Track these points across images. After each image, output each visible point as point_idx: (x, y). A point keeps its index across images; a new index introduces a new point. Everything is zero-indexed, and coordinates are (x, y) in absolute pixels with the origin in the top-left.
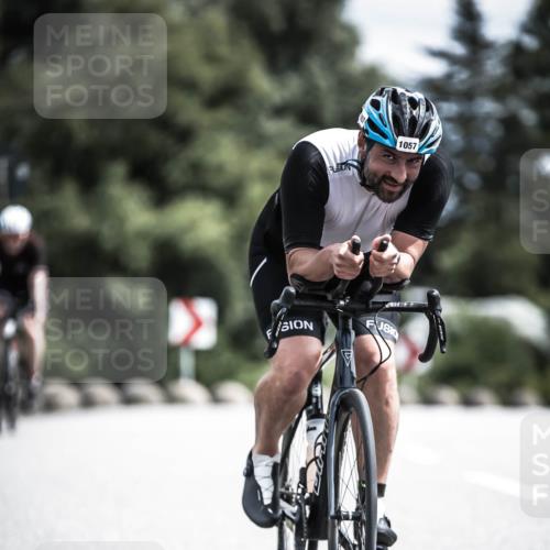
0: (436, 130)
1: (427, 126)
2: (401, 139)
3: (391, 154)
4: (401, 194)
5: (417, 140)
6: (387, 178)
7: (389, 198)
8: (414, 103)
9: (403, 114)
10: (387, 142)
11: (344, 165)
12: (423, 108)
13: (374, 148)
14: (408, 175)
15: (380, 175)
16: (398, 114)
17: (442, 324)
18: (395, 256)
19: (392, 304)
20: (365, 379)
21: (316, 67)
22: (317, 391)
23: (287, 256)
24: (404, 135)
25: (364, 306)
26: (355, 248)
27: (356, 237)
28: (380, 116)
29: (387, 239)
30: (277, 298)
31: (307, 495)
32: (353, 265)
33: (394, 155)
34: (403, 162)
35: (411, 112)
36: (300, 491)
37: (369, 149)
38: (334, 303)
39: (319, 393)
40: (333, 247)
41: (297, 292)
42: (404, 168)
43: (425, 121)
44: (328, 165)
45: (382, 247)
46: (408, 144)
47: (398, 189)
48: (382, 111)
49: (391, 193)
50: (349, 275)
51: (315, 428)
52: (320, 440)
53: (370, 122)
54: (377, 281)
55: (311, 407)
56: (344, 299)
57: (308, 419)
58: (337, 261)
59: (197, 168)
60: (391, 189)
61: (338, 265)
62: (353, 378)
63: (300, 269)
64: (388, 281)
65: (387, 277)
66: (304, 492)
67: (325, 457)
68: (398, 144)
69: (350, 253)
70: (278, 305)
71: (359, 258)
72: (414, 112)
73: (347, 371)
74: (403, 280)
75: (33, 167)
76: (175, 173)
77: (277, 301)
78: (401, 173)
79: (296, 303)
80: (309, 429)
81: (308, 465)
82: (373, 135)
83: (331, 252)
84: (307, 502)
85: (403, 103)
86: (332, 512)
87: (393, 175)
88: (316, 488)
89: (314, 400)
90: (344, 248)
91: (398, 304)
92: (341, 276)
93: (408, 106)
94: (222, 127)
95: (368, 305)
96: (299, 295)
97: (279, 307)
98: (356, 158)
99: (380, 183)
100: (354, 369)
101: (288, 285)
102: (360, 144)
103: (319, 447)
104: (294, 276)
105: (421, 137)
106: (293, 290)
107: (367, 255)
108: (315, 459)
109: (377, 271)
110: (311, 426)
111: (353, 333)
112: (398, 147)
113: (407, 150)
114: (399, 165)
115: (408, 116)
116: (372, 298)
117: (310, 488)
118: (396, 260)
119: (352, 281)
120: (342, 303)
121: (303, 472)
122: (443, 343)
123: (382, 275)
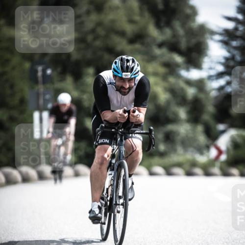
1: (133, 68)
2: (124, 74)
4: (128, 92)
5: (129, 73)
6: (122, 87)
7: (124, 94)
8: (128, 61)
10: (120, 75)
12: (131, 62)
16: (122, 65)
17: (154, 139)
18: (138, 115)
19: (137, 132)
20: (127, 157)
22: (113, 161)
23: (101, 114)
24: (125, 72)
25: (127, 132)
26: (125, 112)
27: (125, 108)
28: (117, 66)
29: (135, 109)
32: (124, 117)
34: (127, 81)
36: (106, 196)
40: (118, 111)
41: (105, 126)
45: (134, 112)
47: (127, 90)
48: (117, 64)
49: (125, 92)
50: (123, 121)
51: (111, 174)
52: (112, 178)
53: (114, 69)
54: (133, 123)
56: (121, 129)
58: (119, 116)
60: (125, 91)
62: (123, 157)
63: (107, 119)
64: (136, 124)
65: (136, 122)
66: (108, 196)
67: (114, 183)
69: (123, 114)
72: (128, 64)
73: (121, 154)
77: (98, 129)
78: (126, 85)
79: (105, 130)
80: (109, 174)
81: (109, 187)
82: (116, 73)
83: (117, 113)
85: (124, 61)
86: (114, 203)
87: (124, 86)
88: (111, 195)
89: (112, 164)
90: (121, 111)
91: (142, 132)
92: (120, 121)
93: (126, 62)
95: (129, 131)
97: (99, 131)
100: (124, 153)
101: (103, 123)
103: (112, 181)
104: (105, 120)
105: (131, 72)
106: (103, 125)
107: (129, 114)
108: (111, 185)
109: (133, 120)
112: (123, 76)
113: (126, 77)
115: (125, 65)
116: (131, 129)
119: (123, 123)
121: (107, 189)
122: (153, 146)
123: (134, 121)
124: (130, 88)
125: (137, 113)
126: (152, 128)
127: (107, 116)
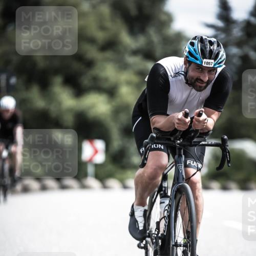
0: (222, 56)
2: (205, 60)
3: (200, 68)
4: (205, 87)
5: (213, 61)
6: (198, 79)
7: (200, 89)
8: (211, 43)
9: (206, 48)
10: (198, 62)
11: (177, 74)
12: (215, 45)
13: (192, 65)
14: (209, 78)
15: (195, 78)
16: (203, 48)
17: (229, 152)
18: (206, 119)
19: (203, 143)
21: (152, 32)
22: (165, 184)
23: (151, 119)
24: (206, 59)
25: (189, 143)
26: (186, 115)
27: (187, 110)
28: (195, 50)
29: (202, 111)
30: (147, 139)
31: (160, 235)
32: (185, 123)
33: (202, 68)
34: (206, 72)
35: (210, 47)
36: (156, 233)
37: (189, 66)
38: (174, 142)
39: (166, 185)
40: (175, 115)
41: (157, 136)
42: (207, 74)
43: (217, 52)
44: (169, 74)
45: (200, 115)
46: (208, 63)
47: (204, 85)
48: (196, 47)
49: (200, 87)
50: (183, 128)
51: (164, 202)
52: (167, 208)
54: (197, 131)
55: (162, 192)
56: (179, 140)
57: (161, 198)
58: (177, 121)
59: (95, 79)
61: (177, 123)
62: (183, 178)
63: (158, 125)
64: (202, 132)
65: (201, 130)
66: (158, 233)
67: (169, 216)
68: (204, 63)
69: (184, 118)
70: (147, 142)
71: (188, 120)
72: (212, 47)
74: (209, 131)
75: (18, 78)
76: (85, 81)
77: (147, 141)
78: (205, 77)
79: (156, 141)
80: (161, 203)
81: (161, 220)
82: (191, 59)
83: (174, 117)
84: (160, 238)
85: (206, 43)
86: (173, 244)
87: (202, 78)
89: (164, 189)
90: (180, 115)
92: (178, 129)
93: (208, 44)
94: (107, 60)
95: (191, 143)
96: (157, 138)
98: (183, 70)
99: (195, 82)
102: (185, 64)
103: (166, 212)
104: (155, 128)
106: (155, 135)
107: (192, 119)
108: (164, 217)
109: (197, 127)
110: (162, 201)
111: (183, 156)
112: (203, 64)
113: (208, 66)
114: (204, 73)
115: (208, 49)
116: (193, 139)
117: (161, 232)
118: (206, 121)
119: (184, 131)
120: (178, 142)
121: (158, 224)
122: (229, 162)
123: (199, 128)
124: (208, 83)
125: (204, 116)
126: (226, 137)
127: (159, 121)
